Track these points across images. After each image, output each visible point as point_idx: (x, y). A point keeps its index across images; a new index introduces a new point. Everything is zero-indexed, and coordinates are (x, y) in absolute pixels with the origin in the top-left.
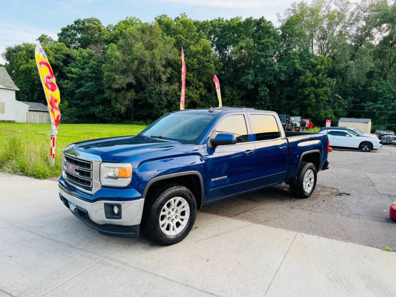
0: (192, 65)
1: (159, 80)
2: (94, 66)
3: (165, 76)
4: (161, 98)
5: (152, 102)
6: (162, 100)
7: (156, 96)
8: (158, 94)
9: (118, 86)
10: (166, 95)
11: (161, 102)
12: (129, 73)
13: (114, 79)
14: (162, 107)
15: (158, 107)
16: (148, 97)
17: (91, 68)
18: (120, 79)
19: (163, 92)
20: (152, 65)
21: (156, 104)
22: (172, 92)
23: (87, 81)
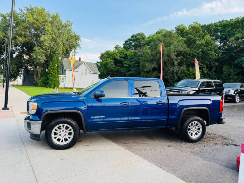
0: (197, 53)
1: (173, 64)
2: (136, 60)
3: (177, 62)
4: (173, 75)
5: (167, 78)
6: (174, 77)
7: (170, 74)
8: (171, 73)
9: (147, 69)
10: (177, 73)
11: (173, 78)
12: (154, 62)
13: (146, 66)
14: (173, 81)
15: (171, 81)
16: (165, 75)
17: (135, 60)
18: (148, 65)
19: (175, 72)
20: (169, 56)
21: (170, 79)
22: (181, 71)
23: (133, 68)
